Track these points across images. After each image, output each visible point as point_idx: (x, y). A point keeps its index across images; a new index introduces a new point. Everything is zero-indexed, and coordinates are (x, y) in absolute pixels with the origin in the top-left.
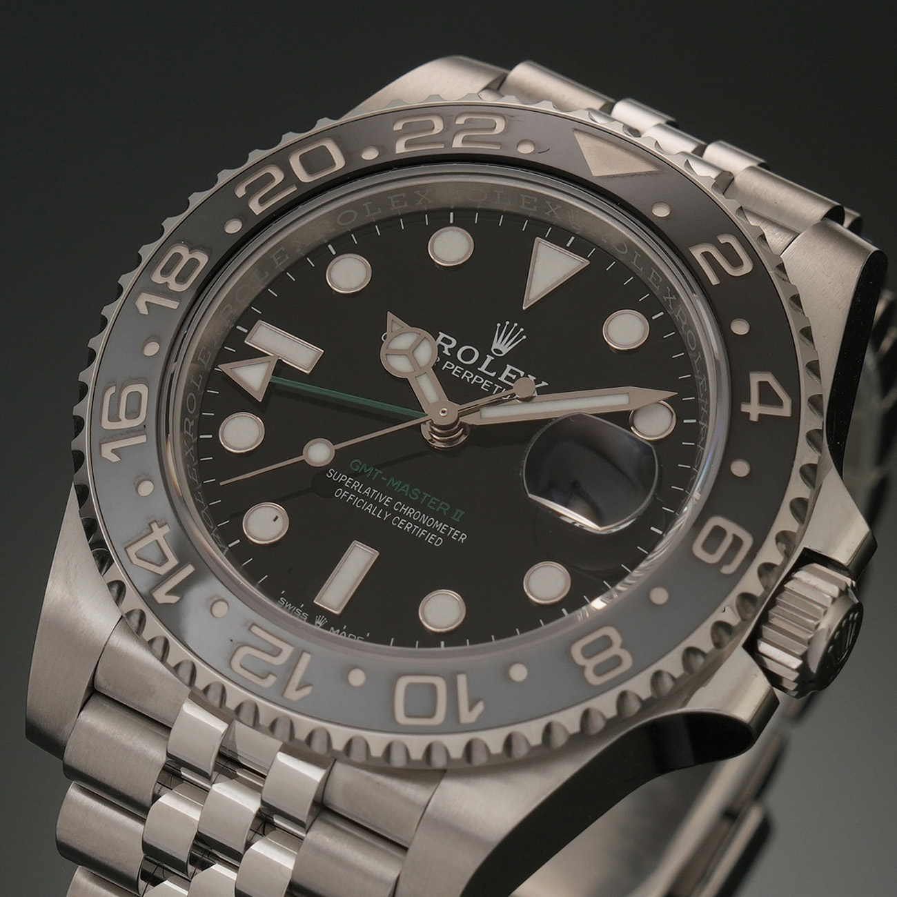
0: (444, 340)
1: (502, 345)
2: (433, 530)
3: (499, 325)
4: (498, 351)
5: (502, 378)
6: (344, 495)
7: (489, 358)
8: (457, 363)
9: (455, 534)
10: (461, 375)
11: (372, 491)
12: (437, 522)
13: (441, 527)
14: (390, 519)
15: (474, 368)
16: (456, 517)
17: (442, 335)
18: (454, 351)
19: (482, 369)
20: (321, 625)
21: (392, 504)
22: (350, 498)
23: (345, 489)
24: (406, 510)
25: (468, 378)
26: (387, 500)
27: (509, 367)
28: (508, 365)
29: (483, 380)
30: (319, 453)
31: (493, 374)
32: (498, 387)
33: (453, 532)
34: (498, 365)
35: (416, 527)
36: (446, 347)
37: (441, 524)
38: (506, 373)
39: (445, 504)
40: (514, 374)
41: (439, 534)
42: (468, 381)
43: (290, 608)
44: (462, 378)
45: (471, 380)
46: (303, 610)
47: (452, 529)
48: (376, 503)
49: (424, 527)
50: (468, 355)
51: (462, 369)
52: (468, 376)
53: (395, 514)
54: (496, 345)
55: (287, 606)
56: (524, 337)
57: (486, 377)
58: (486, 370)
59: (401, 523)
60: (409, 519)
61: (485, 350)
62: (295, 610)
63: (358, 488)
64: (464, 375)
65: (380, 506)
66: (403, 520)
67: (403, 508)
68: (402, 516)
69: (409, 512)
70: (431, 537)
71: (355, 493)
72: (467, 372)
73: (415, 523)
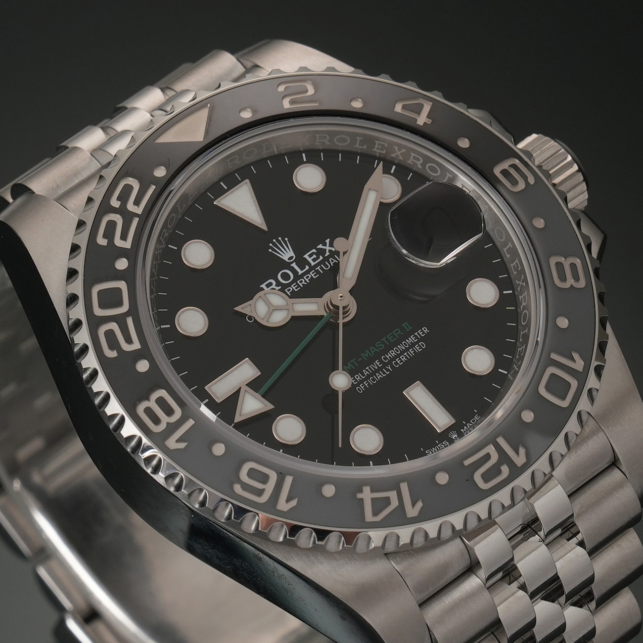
0: (268, 286)
1: (287, 254)
2: (412, 345)
3: (270, 250)
4: (289, 259)
5: (313, 264)
6: (362, 387)
7: (294, 265)
8: (289, 285)
9: (420, 333)
10: (299, 286)
11: (367, 370)
12: (407, 340)
13: (412, 339)
14: (392, 367)
15: (297, 277)
16: (408, 328)
17: (263, 286)
18: (278, 283)
19: (300, 272)
20: (457, 436)
21: (381, 362)
22: (366, 385)
23: (358, 385)
24: (390, 355)
25: (303, 283)
26: (378, 364)
27: (306, 256)
28: (304, 256)
29: (309, 275)
30: (340, 381)
31: (307, 268)
32: (318, 268)
33: (418, 334)
34: (302, 263)
35: (405, 354)
36: (273, 286)
37: (409, 338)
38: (310, 260)
39: (395, 331)
40: (313, 256)
41: (417, 343)
42: (306, 283)
43: (436, 450)
44: (302, 286)
45: (305, 281)
46: (441, 442)
47: (416, 334)
48: (377, 371)
49: (407, 350)
50: (285, 276)
51: (295, 284)
52: (302, 282)
53: (390, 362)
54: (285, 257)
55: (434, 451)
56: (286, 239)
57: (308, 272)
58: (302, 270)
59: (398, 362)
60: (398, 356)
61: (287, 265)
62: (439, 447)
63: (360, 377)
64: (301, 284)
65: (380, 369)
66: (397, 360)
67: (388, 357)
68: (394, 358)
69: (392, 353)
70: (417, 348)
71: (363, 380)
72: (298, 282)
73: (402, 353)
